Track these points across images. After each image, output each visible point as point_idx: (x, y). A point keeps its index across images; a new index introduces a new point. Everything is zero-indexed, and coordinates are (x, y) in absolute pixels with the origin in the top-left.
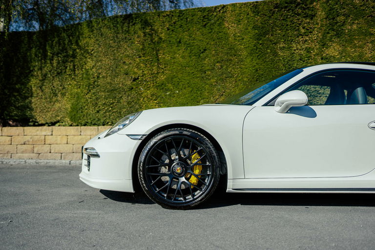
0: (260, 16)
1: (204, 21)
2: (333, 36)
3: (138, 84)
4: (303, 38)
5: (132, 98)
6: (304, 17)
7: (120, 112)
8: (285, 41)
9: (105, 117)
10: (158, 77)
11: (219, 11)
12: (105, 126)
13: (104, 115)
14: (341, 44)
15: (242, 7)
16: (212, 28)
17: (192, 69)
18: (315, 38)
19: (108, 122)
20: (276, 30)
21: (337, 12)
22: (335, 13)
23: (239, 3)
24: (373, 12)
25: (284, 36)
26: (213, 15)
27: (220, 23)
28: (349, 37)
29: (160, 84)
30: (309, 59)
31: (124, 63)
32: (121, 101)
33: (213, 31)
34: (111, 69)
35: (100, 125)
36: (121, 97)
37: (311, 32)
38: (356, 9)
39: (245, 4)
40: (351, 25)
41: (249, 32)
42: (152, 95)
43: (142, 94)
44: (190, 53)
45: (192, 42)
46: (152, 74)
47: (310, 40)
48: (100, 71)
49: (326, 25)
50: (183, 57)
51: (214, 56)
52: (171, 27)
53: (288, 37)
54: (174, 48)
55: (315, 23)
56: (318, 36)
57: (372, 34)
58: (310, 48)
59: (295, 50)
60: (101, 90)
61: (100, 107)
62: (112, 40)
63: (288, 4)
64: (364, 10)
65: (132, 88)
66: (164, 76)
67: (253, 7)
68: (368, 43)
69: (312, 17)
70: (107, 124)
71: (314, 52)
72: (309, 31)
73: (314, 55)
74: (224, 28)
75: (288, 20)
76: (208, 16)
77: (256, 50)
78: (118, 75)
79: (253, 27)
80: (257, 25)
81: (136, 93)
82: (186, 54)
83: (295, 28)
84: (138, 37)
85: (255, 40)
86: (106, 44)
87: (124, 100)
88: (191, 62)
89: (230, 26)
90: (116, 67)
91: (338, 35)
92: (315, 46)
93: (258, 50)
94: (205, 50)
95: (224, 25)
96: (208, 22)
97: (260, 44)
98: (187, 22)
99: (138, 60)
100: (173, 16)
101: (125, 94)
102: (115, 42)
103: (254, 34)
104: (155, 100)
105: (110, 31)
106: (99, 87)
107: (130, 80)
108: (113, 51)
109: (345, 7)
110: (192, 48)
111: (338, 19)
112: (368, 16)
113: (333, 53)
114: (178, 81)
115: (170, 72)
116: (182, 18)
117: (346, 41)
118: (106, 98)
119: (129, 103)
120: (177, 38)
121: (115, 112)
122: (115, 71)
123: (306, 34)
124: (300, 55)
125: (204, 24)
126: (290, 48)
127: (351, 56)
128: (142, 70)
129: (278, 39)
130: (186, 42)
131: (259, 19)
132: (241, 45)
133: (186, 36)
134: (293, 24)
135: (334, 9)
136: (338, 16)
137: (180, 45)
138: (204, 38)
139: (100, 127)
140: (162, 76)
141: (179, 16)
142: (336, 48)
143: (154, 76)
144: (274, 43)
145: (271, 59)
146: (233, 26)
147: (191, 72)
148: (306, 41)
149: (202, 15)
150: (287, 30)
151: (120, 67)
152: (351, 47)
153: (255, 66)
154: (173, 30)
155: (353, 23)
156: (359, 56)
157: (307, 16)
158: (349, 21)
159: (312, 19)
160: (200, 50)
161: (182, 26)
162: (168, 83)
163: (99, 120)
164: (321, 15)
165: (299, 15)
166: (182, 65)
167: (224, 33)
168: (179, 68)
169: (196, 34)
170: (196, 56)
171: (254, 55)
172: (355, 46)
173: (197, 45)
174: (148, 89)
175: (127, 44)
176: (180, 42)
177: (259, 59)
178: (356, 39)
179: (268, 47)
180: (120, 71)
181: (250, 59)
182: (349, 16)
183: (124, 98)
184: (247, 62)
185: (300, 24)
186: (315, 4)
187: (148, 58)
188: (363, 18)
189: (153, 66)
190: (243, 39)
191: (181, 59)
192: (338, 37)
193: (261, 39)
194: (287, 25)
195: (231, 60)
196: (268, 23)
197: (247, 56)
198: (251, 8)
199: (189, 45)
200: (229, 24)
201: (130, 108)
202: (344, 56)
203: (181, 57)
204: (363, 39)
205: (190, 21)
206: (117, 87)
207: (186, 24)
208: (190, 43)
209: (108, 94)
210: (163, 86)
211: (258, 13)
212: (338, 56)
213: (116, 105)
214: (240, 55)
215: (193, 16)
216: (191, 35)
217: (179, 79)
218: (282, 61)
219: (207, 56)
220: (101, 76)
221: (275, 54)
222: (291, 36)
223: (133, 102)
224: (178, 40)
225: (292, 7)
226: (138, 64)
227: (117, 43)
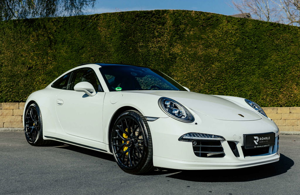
0: (125, 23)
1: (83, 26)
2: (177, 39)
3: (32, 72)
4: (157, 39)
5: (28, 82)
6: (158, 24)
7: (18, 93)
8: (143, 41)
9: (7, 96)
10: (47, 67)
11: (94, 19)
12: (7, 103)
13: (6, 94)
14: (182, 44)
15: (111, 16)
16: (88, 31)
17: (73, 62)
18: (165, 40)
19: (9, 100)
20: (137, 33)
21: (180, 21)
22: (179, 22)
23: (109, 13)
24: (204, 23)
25: (142, 37)
26: (89, 21)
27: (95, 28)
28: (188, 40)
29: (49, 72)
30: (161, 55)
31: (22, 55)
32: (19, 84)
33: (89, 34)
34: (12, 60)
35: (3, 102)
36: (19, 81)
37: (162, 35)
38: (193, 20)
39: (114, 13)
40: (189, 32)
41: (116, 34)
42: (43, 80)
43: (35, 79)
44: (72, 49)
45: (74, 41)
46: (43, 64)
47: (162, 41)
48: (3, 61)
49: (173, 30)
50: (66, 52)
51: (89, 51)
52: (57, 30)
53: (146, 38)
54: (60, 45)
55: (165, 29)
56: (167, 38)
57: (203, 39)
58: (162, 46)
59: (151, 48)
60: (3, 76)
61: (2, 88)
62: (12, 38)
63: (146, 14)
64: (198, 21)
65: (28, 75)
66: (52, 66)
67: (119, 16)
68: (200, 45)
69: (163, 24)
70: (8, 101)
71: (164, 50)
72: (161, 35)
73: (165, 52)
74: (97, 31)
75: (146, 26)
76: (85, 22)
77: (122, 48)
78: (17, 65)
79: (119, 31)
80: (122, 29)
81: (31, 78)
82: (69, 50)
83: (151, 32)
84: (33, 36)
85: (121, 41)
86: (8, 41)
87: (22, 83)
88: (72, 56)
89: (102, 30)
90: (16, 59)
91: (181, 38)
92: (166, 45)
93: (123, 48)
94: (83, 47)
95: (97, 29)
96: (86, 27)
97: (125, 43)
98: (70, 26)
99: (32, 53)
100: (59, 21)
101: (22, 79)
102: (14, 40)
103: (120, 36)
104: (45, 84)
105: (11, 31)
106: (2, 73)
107: (26, 69)
108: (13, 46)
109: (186, 18)
110: (74, 45)
111: (181, 26)
112: (200, 26)
113: (177, 51)
114: (62, 70)
115: (56, 63)
116: (66, 23)
117: (186, 43)
118: (7, 82)
119: (25, 86)
120: (62, 38)
121: (14, 92)
122: (15, 61)
123: (159, 36)
124: (154, 51)
125: (82, 28)
126: (147, 47)
127: (189, 53)
128: (35, 61)
129: (138, 39)
130: (69, 41)
131: (124, 25)
132: (110, 44)
133: (69, 37)
134: (150, 29)
135: (178, 19)
136: (181, 24)
137: (64, 43)
138: (82, 38)
139: (2, 103)
140: (50, 66)
141: (64, 22)
142: (179, 47)
143: (45, 66)
144: (135, 43)
145: (133, 54)
146: (104, 30)
147: (72, 63)
148: (159, 41)
149: (81, 21)
150: (145, 33)
151: (18, 59)
152: (189, 47)
153: (120, 59)
154: (59, 32)
155: (191, 30)
156: (194, 54)
157: (160, 23)
158: (188, 29)
159: (163, 25)
160: (80, 48)
161: (66, 29)
162: (55, 71)
163: (2, 98)
164: (169, 23)
165: (154, 22)
166: (65, 58)
167: (98, 35)
168: (63, 60)
169: (76, 35)
170: (76, 52)
171: (119, 51)
172: (191, 47)
173: (77, 43)
174: (40, 75)
175: (24, 41)
176: (64, 41)
177: (123, 54)
178: (192, 41)
179: (130, 46)
180: (19, 62)
181: (116, 54)
182: (188, 25)
183: (22, 82)
184: (114, 56)
185: (155, 29)
186: (165, 15)
187: (40, 52)
188: (197, 27)
189: (44, 58)
190: (112, 40)
191: (64, 54)
192: (181, 40)
193: (125, 40)
194: (145, 30)
195: (102, 55)
196: (131, 28)
197: (115, 52)
198: (118, 17)
199: (71, 44)
200: (101, 28)
201: (26, 89)
202: (184, 54)
203: (64, 52)
204: (197, 41)
205: (72, 25)
206: (16, 73)
207: (69, 28)
208: (72, 42)
209: (9, 78)
210: (51, 73)
211: (123, 21)
212: (180, 54)
213: (15, 87)
214: (109, 51)
215: (74, 22)
216: (73, 36)
217: (63, 68)
218: (141, 56)
219: (84, 52)
220: (3, 65)
221: (136, 51)
222: (148, 38)
223: (28, 84)
224: (63, 39)
225: (149, 16)
226: (32, 57)
227: (17, 40)
